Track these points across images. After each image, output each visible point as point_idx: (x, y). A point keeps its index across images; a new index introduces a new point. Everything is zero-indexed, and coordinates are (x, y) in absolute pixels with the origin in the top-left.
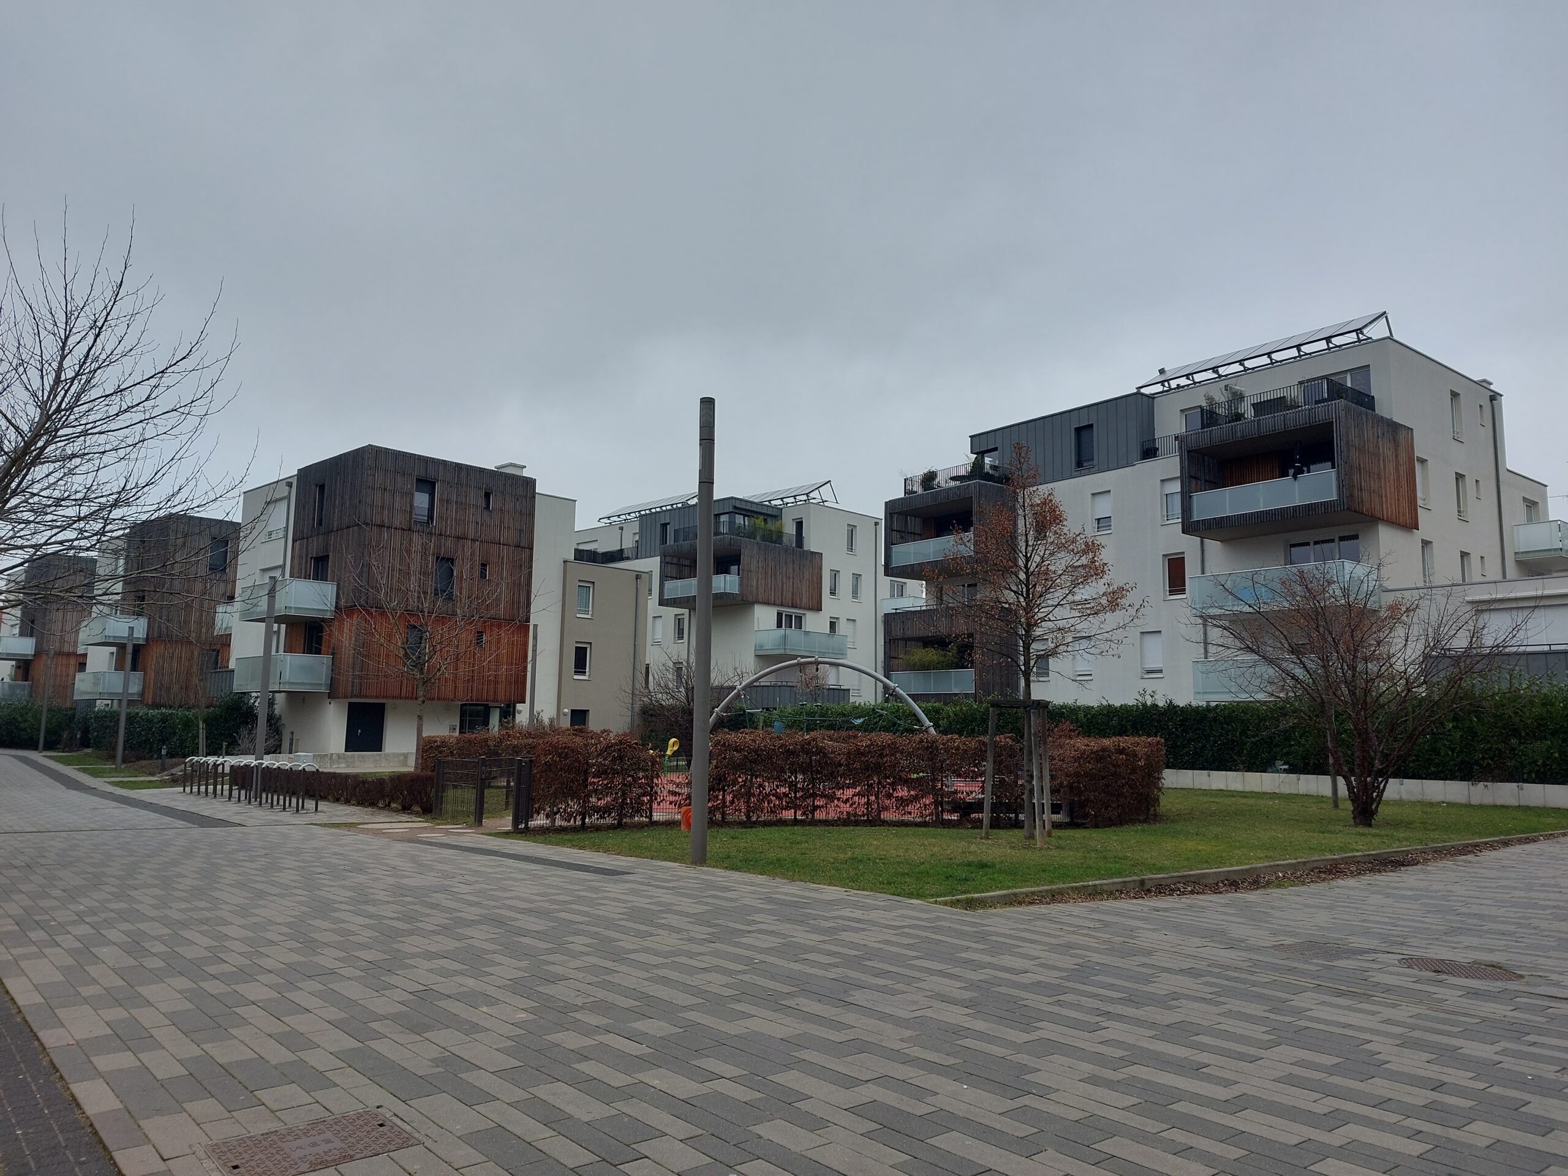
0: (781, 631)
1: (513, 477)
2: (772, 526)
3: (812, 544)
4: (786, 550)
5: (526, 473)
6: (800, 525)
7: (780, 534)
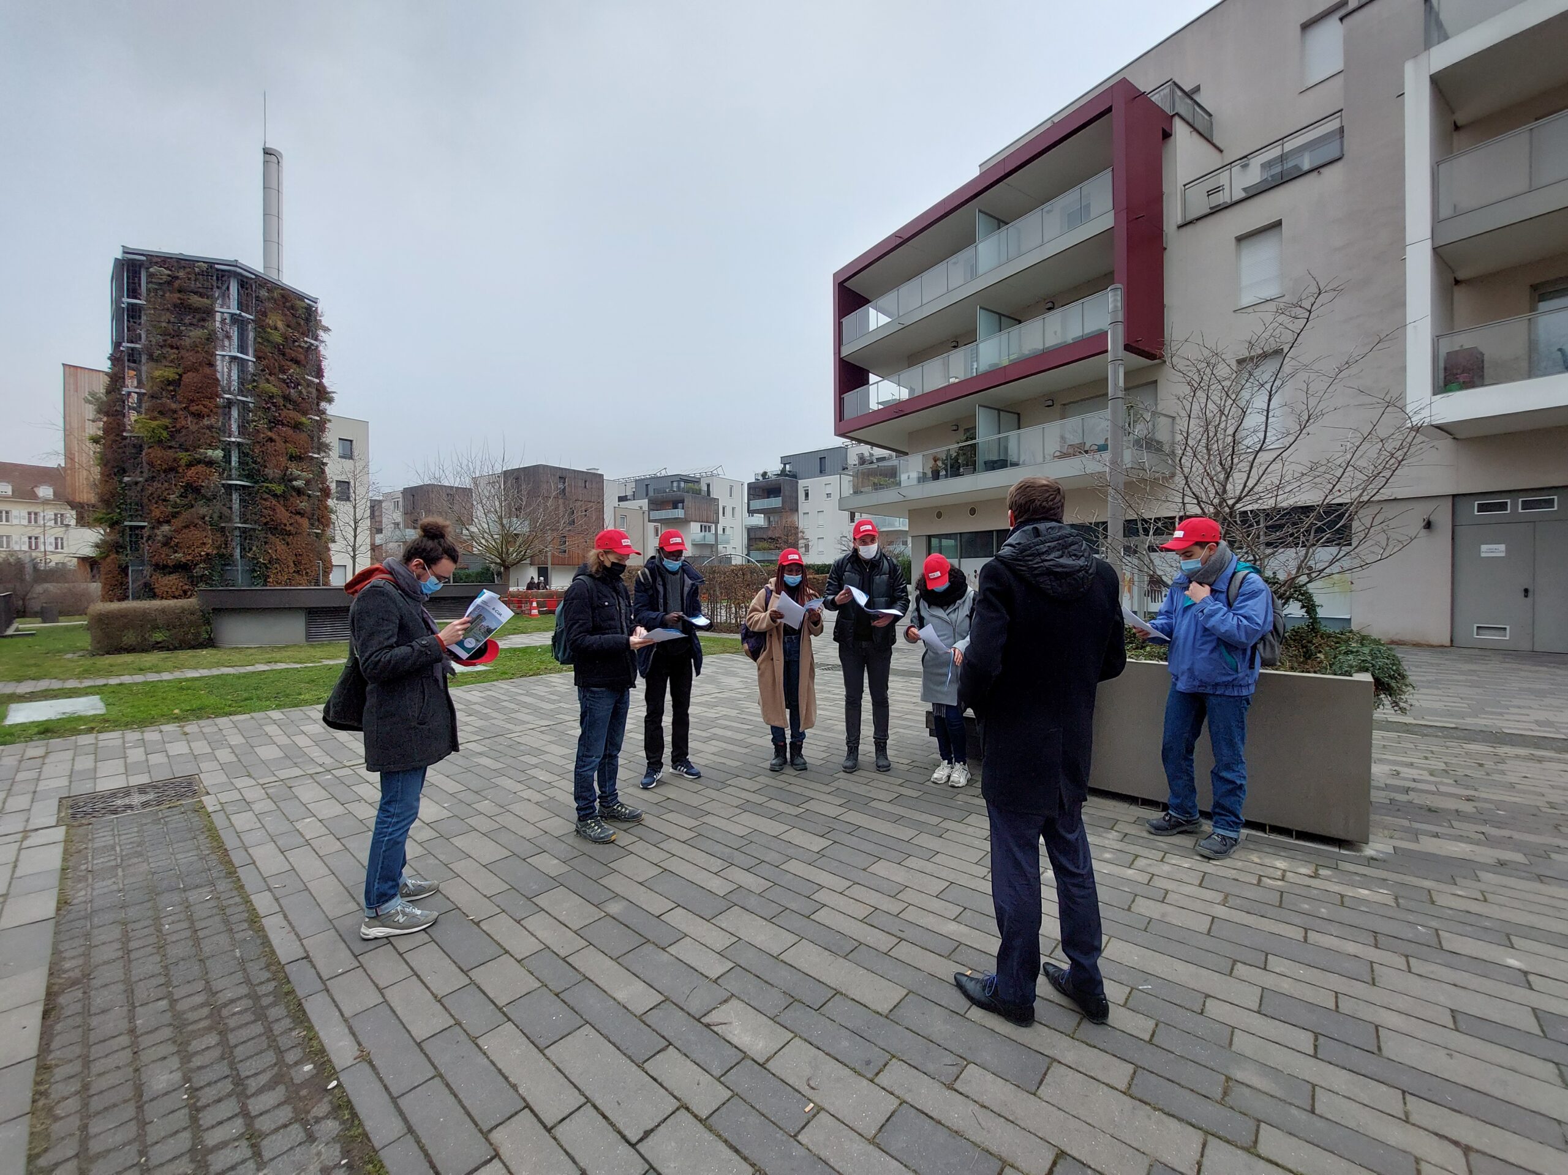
0: (703, 533)
1: (594, 474)
2: (696, 487)
3: (714, 495)
4: (703, 497)
5: (599, 472)
6: (708, 485)
7: (700, 490)
